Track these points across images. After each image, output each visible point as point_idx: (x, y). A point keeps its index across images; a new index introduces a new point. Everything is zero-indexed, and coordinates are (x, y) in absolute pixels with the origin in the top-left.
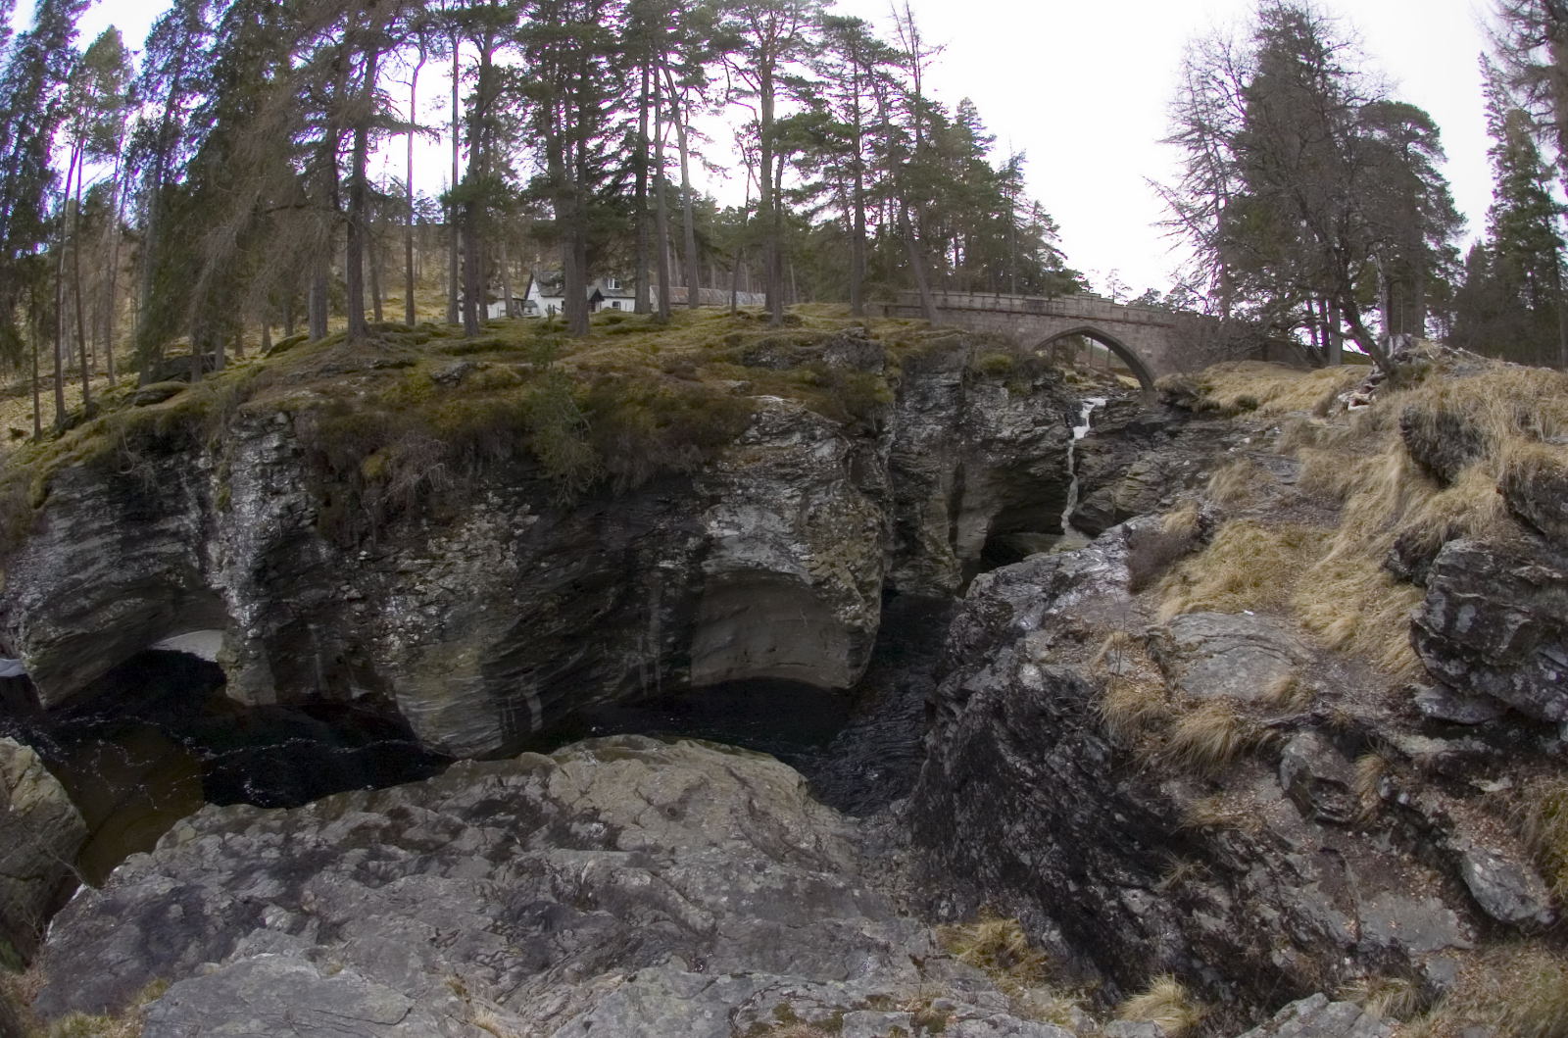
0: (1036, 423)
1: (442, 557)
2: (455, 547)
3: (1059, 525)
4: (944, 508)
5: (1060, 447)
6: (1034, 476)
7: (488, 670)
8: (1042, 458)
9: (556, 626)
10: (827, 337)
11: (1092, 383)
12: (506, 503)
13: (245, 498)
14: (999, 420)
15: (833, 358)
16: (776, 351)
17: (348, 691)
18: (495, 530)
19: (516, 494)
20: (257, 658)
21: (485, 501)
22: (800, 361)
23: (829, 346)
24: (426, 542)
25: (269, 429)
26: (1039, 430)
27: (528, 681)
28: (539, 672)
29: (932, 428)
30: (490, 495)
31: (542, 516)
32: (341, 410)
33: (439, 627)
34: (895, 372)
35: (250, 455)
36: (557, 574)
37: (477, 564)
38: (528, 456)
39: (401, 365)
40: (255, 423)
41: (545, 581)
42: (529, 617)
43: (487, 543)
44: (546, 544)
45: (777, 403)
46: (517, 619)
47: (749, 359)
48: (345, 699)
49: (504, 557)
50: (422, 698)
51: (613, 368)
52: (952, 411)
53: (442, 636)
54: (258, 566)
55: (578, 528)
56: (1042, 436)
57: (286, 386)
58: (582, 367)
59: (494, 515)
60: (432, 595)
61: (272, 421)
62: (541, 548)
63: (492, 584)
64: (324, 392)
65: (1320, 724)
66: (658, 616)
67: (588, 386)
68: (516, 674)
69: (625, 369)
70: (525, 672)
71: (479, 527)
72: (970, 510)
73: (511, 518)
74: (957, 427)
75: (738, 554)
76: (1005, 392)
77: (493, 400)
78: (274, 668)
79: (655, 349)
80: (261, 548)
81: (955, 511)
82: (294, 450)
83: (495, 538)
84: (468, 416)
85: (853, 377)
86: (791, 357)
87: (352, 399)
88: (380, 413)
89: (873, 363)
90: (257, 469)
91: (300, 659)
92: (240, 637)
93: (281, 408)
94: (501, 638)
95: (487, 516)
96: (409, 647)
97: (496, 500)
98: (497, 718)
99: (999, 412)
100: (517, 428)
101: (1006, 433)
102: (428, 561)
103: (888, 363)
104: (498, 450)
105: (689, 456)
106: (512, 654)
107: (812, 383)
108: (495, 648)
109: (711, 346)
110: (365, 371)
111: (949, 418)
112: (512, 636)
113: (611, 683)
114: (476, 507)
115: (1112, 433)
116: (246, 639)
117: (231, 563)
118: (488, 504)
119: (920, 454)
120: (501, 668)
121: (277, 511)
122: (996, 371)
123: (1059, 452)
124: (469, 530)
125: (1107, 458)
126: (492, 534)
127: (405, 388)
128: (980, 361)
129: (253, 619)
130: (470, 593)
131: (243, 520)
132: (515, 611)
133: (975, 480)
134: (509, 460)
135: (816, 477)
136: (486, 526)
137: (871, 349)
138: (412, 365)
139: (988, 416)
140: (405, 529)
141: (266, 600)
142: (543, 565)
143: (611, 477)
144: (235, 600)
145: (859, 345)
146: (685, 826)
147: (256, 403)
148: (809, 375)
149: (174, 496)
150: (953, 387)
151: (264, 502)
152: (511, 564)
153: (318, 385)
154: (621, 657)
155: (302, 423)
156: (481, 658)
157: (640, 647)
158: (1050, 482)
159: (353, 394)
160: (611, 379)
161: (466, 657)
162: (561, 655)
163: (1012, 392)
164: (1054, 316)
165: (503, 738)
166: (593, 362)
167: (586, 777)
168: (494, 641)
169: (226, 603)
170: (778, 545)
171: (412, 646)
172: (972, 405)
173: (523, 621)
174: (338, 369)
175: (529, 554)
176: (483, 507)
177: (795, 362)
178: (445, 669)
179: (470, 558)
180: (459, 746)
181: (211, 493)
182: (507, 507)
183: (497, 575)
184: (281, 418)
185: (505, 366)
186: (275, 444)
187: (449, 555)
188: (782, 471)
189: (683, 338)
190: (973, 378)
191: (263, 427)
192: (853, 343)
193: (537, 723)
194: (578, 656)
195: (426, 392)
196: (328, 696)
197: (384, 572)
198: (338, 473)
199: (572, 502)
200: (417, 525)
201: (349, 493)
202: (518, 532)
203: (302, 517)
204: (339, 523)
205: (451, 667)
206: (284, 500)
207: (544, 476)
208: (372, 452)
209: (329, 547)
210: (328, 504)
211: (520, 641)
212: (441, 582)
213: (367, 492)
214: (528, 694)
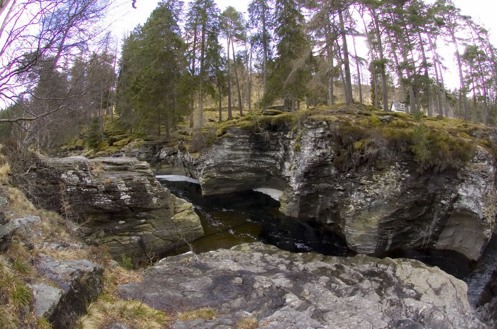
1: (377, 182)
2: (382, 179)
7: (381, 225)
9: (406, 215)
12: (401, 167)
13: (306, 148)
16: (477, 132)
17: (327, 221)
18: (396, 176)
19: (405, 165)
20: (296, 201)
21: (395, 165)
24: (372, 175)
25: (320, 126)
27: (392, 232)
28: (396, 231)
30: (397, 163)
31: (411, 175)
32: (347, 124)
33: (369, 206)
35: (310, 134)
36: (412, 197)
37: (388, 187)
38: (410, 152)
39: (366, 115)
40: (314, 123)
41: (407, 198)
42: (399, 210)
43: (393, 180)
44: (410, 185)
46: (396, 210)
47: (470, 133)
48: (323, 222)
49: (397, 187)
50: (354, 229)
51: (435, 128)
53: (369, 210)
54: (306, 171)
55: (421, 182)
57: (325, 114)
59: (397, 171)
60: (370, 194)
61: (321, 123)
62: (409, 186)
63: (391, 195)
64: (340, 118)
66: (436, 220)
68: (389, 229)
70: (391, 229)
73: (402, 173)
75: (464, 203)
77: (400, 130)
78: (301, 206)
79: (444, 125)
80: (309, 165)
82: (328, 135)
83: (395, 179)
84: (393, 134)
87: (351, 122)
88: (361, 127)
90: (313, 139)
91: (312, 206)
92: (291, 193)
93: (325, 120)
94: (388, 215)
95: (394, 171)
96: (357, 210)
97: (398, 166)
98: (377, 243)
102: (372, 182)
104: (402, 148)
106: (390, 221)
108: (385, 218)
110: (354, 114)
112: (392, 215)
113: (414, 240)
114: (391, 167)
116: (294, 194)
117: (295, 169)
118: (396, 167)
120: (384, 225)
121: (318, 154)
124: (388, 174)
127: (370, 121)
129: (299, 188)
130: (383, 197)
131: (304, 155)
132: (396, 206)
134: (405, 152)
136: (393, 174)
138: (370, 115)
140: (365, 170)
141: (306, 183)
142: (408, 192)
143: (435, 166)
144: (293, 181)
146: (439, 298)
147: (314, 117)
149: (275, 145)
151: (314, 150)
152: (399, 190)
153: (338, 116)
154: (420, 232)
155: (333, 126)
156: (380, 220)
157: (426, 230)
159: (350, 120)
161: (375, 219)
162: (404, 227)
167: (409, 272)
168: (386, 215)
169: (289, 181)
170: (477, 202)
171: (358, 210)
173: (397, 211)
174: (344, 112)
175: (405, 188)
176: (394, 167)
178: (367, 221)
179: (386, 184)
180: (360, 249)
181: (290, 146)
182: (401, 169)
183: (394, 192)
184: (325, 123)
185: (402, 121)
186: (321, 131)
187: (380, 181)
191: (317, 125)
193: (388, 248)
194: (409, 228)
195: (377, 124)
196: (318, 220)
197: (354, 183)
198: (344, 145)
199: (422, 172)
200: (370, 169)
201: (347, 152)
202: (403, 179)
203: (328, 158)
204: (342, 162)
205: (369, 221)
206: (321, 151)
207: (415, 160)
208: (358, 140)
209: (336, 170)
210: (339, 155)
211: (394, 218)
212: (374, 190)
213: (354, 153)
214: (390, 237)
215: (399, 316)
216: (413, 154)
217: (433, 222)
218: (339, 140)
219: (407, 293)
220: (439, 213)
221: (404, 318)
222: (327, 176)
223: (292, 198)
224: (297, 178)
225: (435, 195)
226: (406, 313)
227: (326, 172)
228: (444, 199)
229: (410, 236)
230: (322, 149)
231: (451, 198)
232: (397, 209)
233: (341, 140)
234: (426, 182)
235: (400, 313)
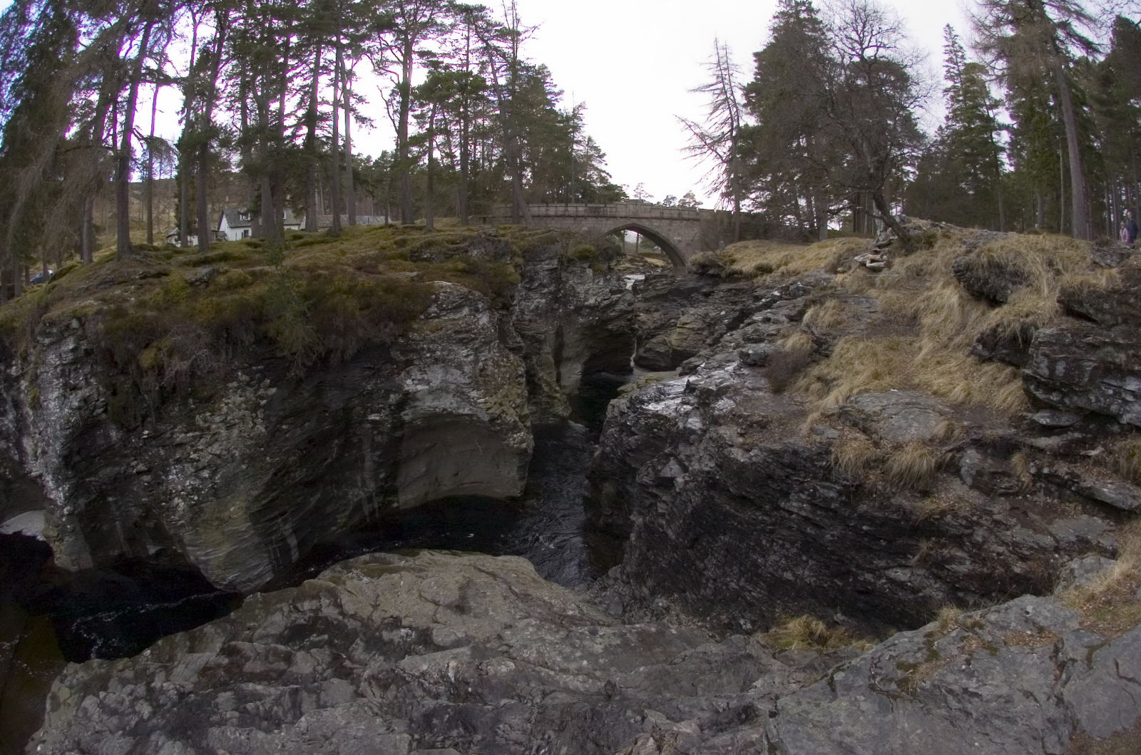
0: (612, 292)
1: (208, 429)
2: (218, 419)
3: (629, 365)
4: (552, 359)
5: (630, 308)
6: (611, 331)
7: (255, 517)
8: (617, 318)
9: (299, 475)
10: (471, 237)
11: (628, 265)
12: (252, 379)
13: (50, 396)
14: (587, 292)
15: (475, 252)
16: (434, 249)
17: (147, 550)
18: (246, 402)
19: (260, 371)
20: (73, 531)
21: (236, 379)
22: (452, 255)
23: (472, 244)
24: (194, 418)
25: (66, 334)
26: (615, 297)
27: (285, 521)
28: (292, 514)
29: (538, 301)
30: (240, 374)
31: (279, 388)
32: (119, 312)
33: (212, 487)
34: (520, 260)
35: (52, 358)
36: (295, 434)
37: (236, 431)
38: (266, 340)
40: (55, 330)
41: (287, 439)
42: (279, 470)
43: (241, 413)
44: (284, 410)
45: (449, 287)
46: (271, 473)
47: (415, 256)
48: (142, 555)
49: (255, 424)
50: (208, 547)
51: (319, 268)
52: (552, 288)
53: (215, 495)
54: (64, 453)
55: (306, 395)
56: (617, 302)
58: (295, 268)
59: (244, 391)
60: (204, 461)
61: (68, 327)
62: (281, 413)
63: (248, 447)
65: (979, 444)
66: (370, 458)
67: (304, 282)
68: (276, 518)
69: (326, 268)
70: (281, 515)
71: (234, 401)
72: (569, 359)
73: (256, 391)
74: (556, 300)
75: (428, 404)
76: (590, 272)
77: (236, 296)
78: (87, 537)
79: (343, 253)
80: (66, 437)
81: (559, 361)
82: (86, 350)
83: (247, 409)
84: (219, 309)
85: (491, 265)
86: (445, 254)
87: (126, 305)
88: (149, 313)
89: (503, 255)
90: (58, 370)
91: (105, 528)
92: (58, 514)
93: (74, 315)
94: (261, 491)
95: (239, 392)
96: (191, 506)
97: (245, 378)
98: (266, 555)
99: (586, 287)
100: (257, 316)
101: (592, 301)
102: (197, 433)
103: (514, 254)
104: (245, 337)
105: (387, 330)
106: (272, 501)
107: (464, 271)
108: (257, 499)
109: (384, 249)
111: (550, 293)
112: (269, 487)
113: (342, 515)
114: (230, 385)
115: (657, 297)
116: (63, 516)
117: (44, 452)
118: (239, 382)
119: (530, 321)
120: (262, 514)
121: (75, 404)
122: (584, 257)
123: (628, 312)
124: (227, 404)
125: (656, 315)
126: (244, 406)
128: (571, 251)
129: (65, 498)
130: (233, 456)
131: (51, 415)
132: (268, 466)
133: (571, 337)
134: (254, 343)
135: (481, 339)
136: (239, 399)
137: (503, 244)
139: (578, 290)
140: (176, 409)
141: (73, 481)
142: (284, 427)
143: (329, 352)
144: (51, 484)
145: (493, 242)
148: (461, 265)
150: (552, 271)
151: (65, 397)
152: (261, 429)
154: (346, 493)
155: (91, 325)
156: (248, 508)
157: (359, 484)
158: (623, 334)
159: (126, 300)
160: (319, 276)
161: (236, 509)
162: (304, 499)
163: (594, 271)
164: (608, 217)
165: (274, 571)
166: (302, 264)
168: (255, 493)
169: (45, 487)
170: (461, 394)
171: (195, 505)
172: (566, 282)
173: (275, 474)
174: (112, 281)
175: (273, 419)
176: (235, 384)
177: (449, 257)
178: (222, 521)
179: (230, 427)
180: (242, 582)
182: (253, 383)
183: (252, 438)
184: (74, 323)
185: (240, 270)
186: (71, 346)
187: (214, 426)
188: (461, 336)
189: (361, 244)
190: (567, 263)
191: (62, 332)
192: (488, 240)
193: (295, 555)
194: (318, 496)
195: (183, 294)
196: (130, 556)
197: (164, 447)
198: (120, 367)
199: (302, 374)
200: (185, 404)
201: (130, 382)
202: (263, 402)
203: (95, 407)
204: (124, 408)
205: (226, 519)
206: (80, 393)
207: (279, 355)
208: (147, 346)
209: (118, 430)
210: (114, 393)
211: (275, 490)
212: (209, 449)
213: (145, 380)
214: (286, 533)
215: (416, 703)
216: (272, 342)
217: (368, 464)
218: (109, 358)
219: (396, 640)
220: (373, 440)
221: (430, 703)
222: (106, 450)
223: (65, 525)
224: (54, 474)
225: (347, 410)
226: (424, 690)
227: (101, 441)
228: (372, 412)
229: (329, 509)
230: (81, 389)
231: (390, 406)
232: (273, 470)
233: (112, 356)
234: (318, 391)
235: (414, 697)
